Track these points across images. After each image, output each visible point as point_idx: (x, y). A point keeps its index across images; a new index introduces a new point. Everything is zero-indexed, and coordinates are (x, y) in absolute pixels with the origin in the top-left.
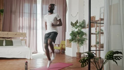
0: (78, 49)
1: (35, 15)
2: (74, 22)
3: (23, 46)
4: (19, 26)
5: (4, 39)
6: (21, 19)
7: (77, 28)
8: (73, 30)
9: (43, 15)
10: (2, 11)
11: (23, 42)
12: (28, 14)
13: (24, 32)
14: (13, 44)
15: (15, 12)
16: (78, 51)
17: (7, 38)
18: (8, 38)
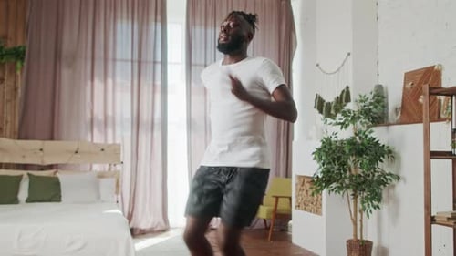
0: (355, 224)
1: (159, 67)
2: (329, 98)
3: (103, 202)
4: (89, 116)
5: (25, 173)
6: (98, 84)
7: (347, 126)
8: (330, 134)
9: (193, 68)
10: (19, 54)
11: (107, 185)
12: (130, 64)
13: (110, 141)
14: (60, 196)
15: (74, 58)
16: (355, 235)
17: (39, 166)
18: (42, 168)
